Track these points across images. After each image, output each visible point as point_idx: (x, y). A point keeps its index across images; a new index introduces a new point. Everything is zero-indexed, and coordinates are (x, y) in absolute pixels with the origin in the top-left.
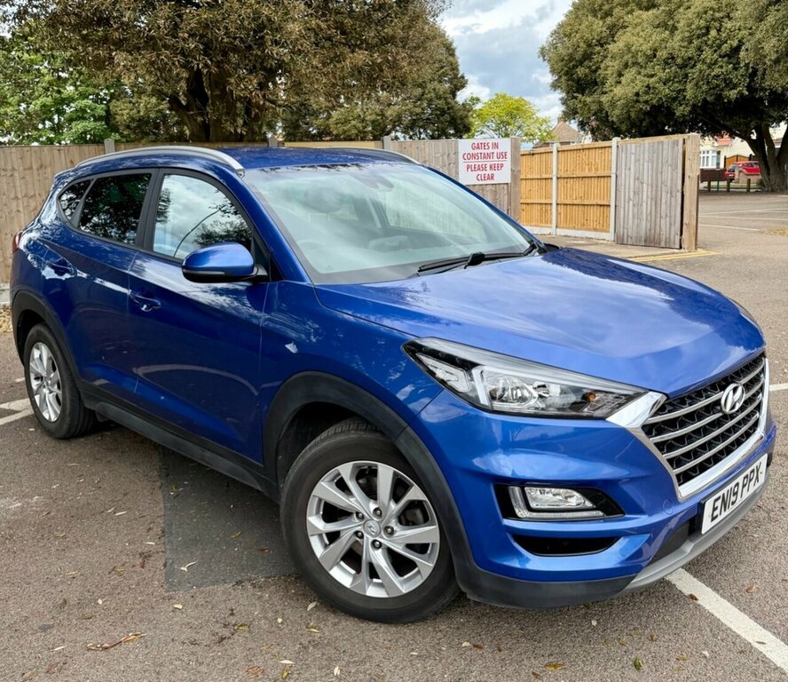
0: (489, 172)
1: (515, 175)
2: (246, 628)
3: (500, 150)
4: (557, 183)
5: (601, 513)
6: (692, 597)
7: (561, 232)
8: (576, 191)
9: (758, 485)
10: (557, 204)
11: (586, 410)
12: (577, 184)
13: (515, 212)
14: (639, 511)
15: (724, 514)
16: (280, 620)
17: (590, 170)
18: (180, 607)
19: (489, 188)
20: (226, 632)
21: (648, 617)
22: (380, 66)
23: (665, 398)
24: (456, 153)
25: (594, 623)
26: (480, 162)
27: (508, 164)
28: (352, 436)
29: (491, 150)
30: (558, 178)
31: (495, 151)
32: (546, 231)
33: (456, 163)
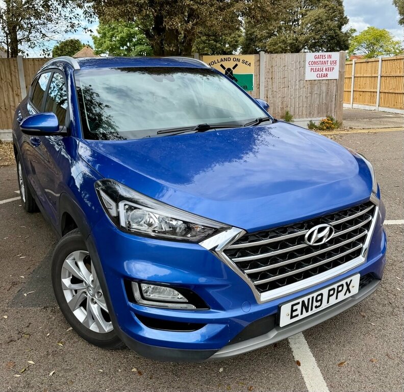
0: (325, 72)
1: (341, 74)
2: (28, 336)
3: (332, 59)
4: (381, 80)
5: (194, 307)
6: (298, 363)
7: (381, 109)
8: (391, 85)
9: (348, 295)
10: (380, 92)
11: (189, 235)
12: (393, 81)
13: (340, 97)
14: (221, 308)
15: (305, 314)
16: (49, 334)
17: (400, 72)
18: (6, 317)
19: (324, 82)
20: (16, 337)
21: (258, 372)
22: (254, 9)
23: (245, 232)
24: (304, 61)
25: (221, 370)
26: (319, 66)
27: (337, 68)
28: (78, 235)
29: (326, 59)
30: (381, 77)
31: (329, 60)
32: (373, 108)
33: (304, 67)
